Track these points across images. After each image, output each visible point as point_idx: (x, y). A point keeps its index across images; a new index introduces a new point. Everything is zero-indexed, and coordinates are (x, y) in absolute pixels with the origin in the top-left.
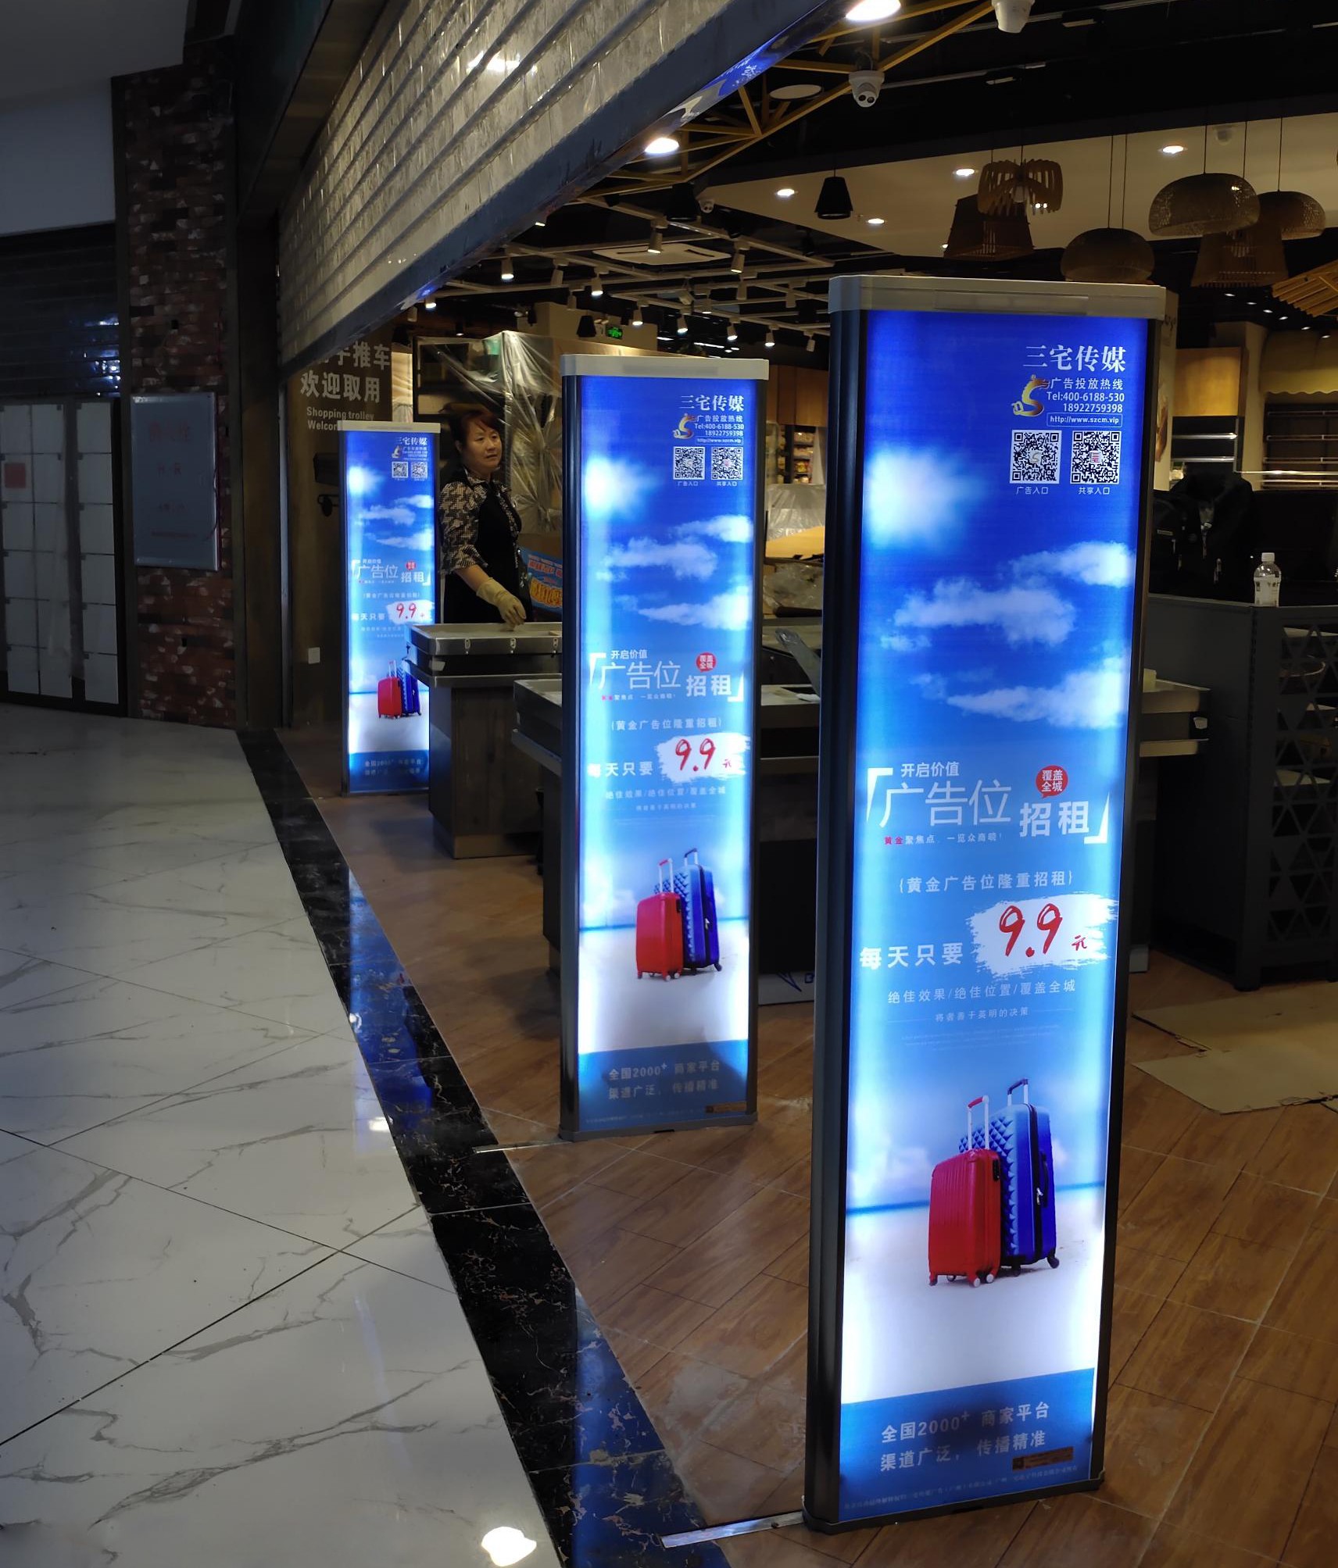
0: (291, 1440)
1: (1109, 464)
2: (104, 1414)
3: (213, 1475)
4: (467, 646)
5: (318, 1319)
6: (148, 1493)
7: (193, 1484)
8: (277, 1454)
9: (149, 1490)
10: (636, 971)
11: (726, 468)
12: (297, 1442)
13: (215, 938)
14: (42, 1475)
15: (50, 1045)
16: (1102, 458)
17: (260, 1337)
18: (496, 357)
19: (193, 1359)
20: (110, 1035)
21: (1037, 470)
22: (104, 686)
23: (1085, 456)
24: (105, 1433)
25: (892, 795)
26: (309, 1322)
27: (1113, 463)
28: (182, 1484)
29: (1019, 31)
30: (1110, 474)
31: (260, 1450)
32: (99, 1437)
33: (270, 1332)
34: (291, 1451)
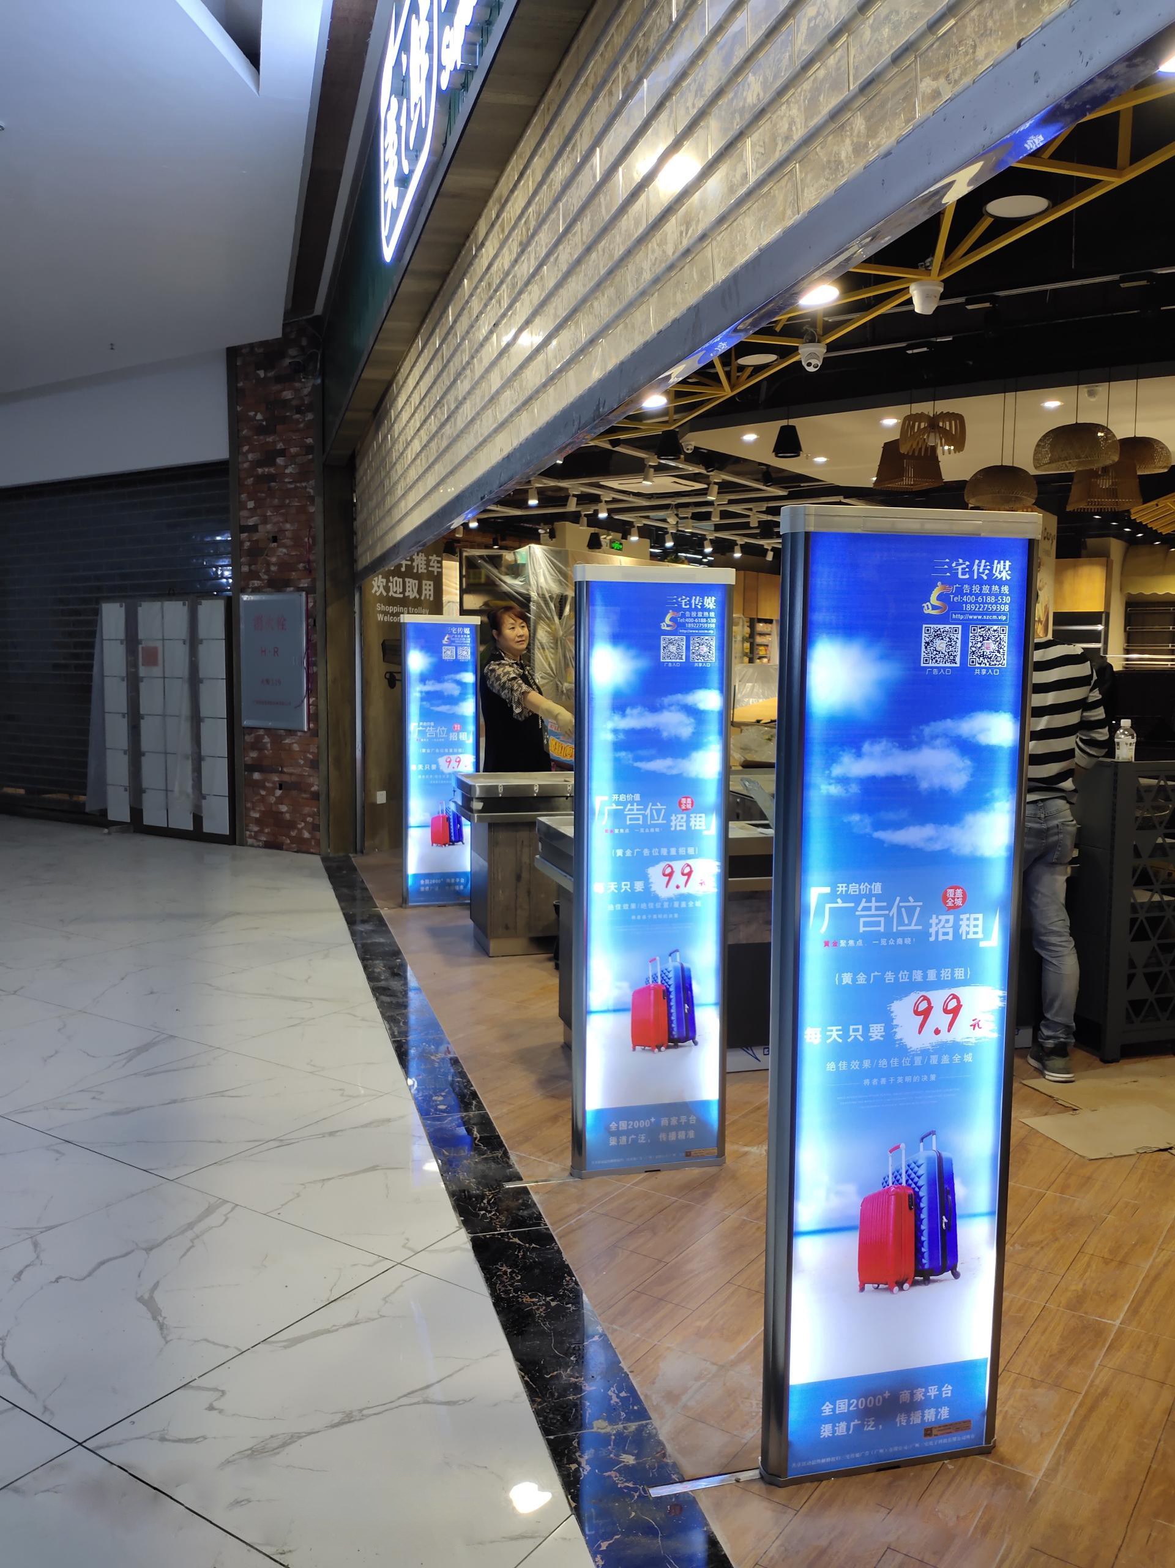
0: (361, 1411)
1: (999, 652)
2: (215, 1390)
3: (300, 1438)
4: (501, 790)
5: (382, 1316)
6: (250, 1452)
7: (284, 1445)
8: (349, 1422)
9: (251, 1449)
10: (631, 1044)
11: (702, 653)
12: (365, 1412)
13: (303, 1018)
14: (167, 1437)
15: (174, 1102)
16: (993, 646)
17: (337, 1330)
18: (524, 565)
19: (285, 1347)
20: (221, 1094)
21: (943, 656)
22: (217, 821)
23: (979, 645)
24: (215, 1404)
25: (830, 908)
26: (373, 1320)
27: (1001, 651)
28: (275, 1445)
29: (930, 313)
30: (999, 659)
31: (337, 1418)
32: (211, 1408)
33: (344, 1326)
34: (360, 1420)
